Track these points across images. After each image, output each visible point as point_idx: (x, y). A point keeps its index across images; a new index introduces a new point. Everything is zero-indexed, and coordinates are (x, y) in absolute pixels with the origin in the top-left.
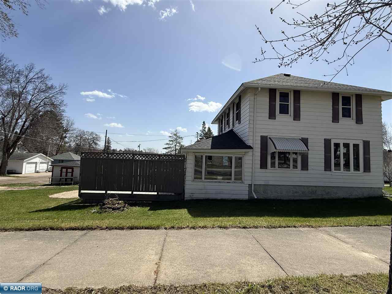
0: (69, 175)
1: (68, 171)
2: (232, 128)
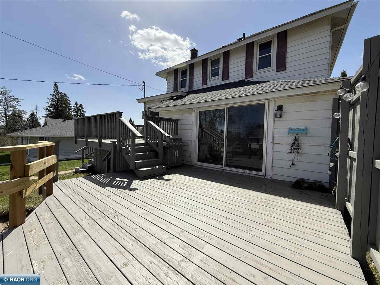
2: (244, 79)
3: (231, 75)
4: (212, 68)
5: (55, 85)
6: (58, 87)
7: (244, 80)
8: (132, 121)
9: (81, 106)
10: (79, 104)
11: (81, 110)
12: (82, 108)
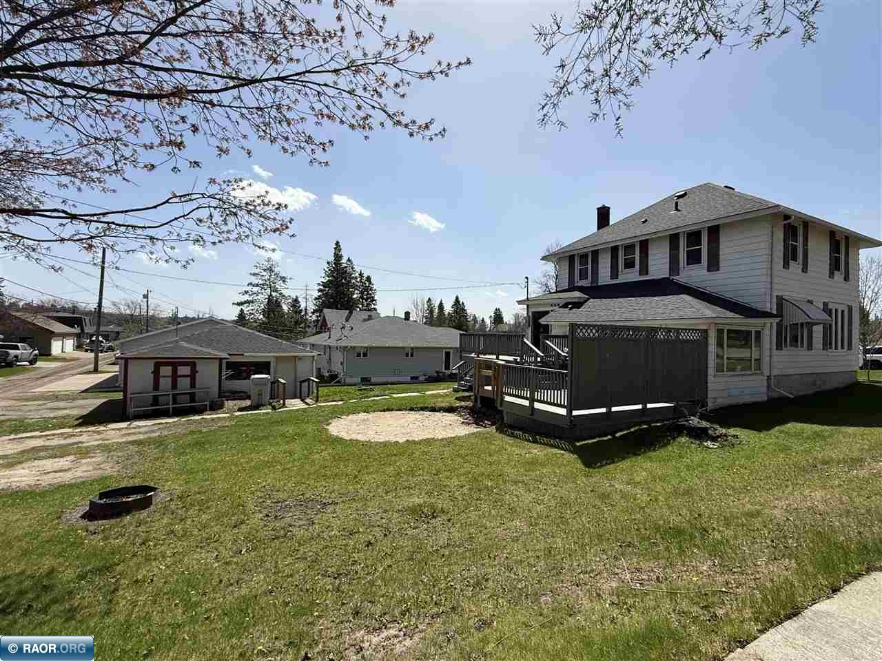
0: (184, 383)
1: (179, 374)
2: (668, 276)
3: (651, 269)
4: (625, 256)
5: (337, 243)
6: (341, 247)
7: (668, 278)
8: (461, 303)
9: (369, 279)
10: (365, 275)
11: (369, 286)
12: (370, 283)
